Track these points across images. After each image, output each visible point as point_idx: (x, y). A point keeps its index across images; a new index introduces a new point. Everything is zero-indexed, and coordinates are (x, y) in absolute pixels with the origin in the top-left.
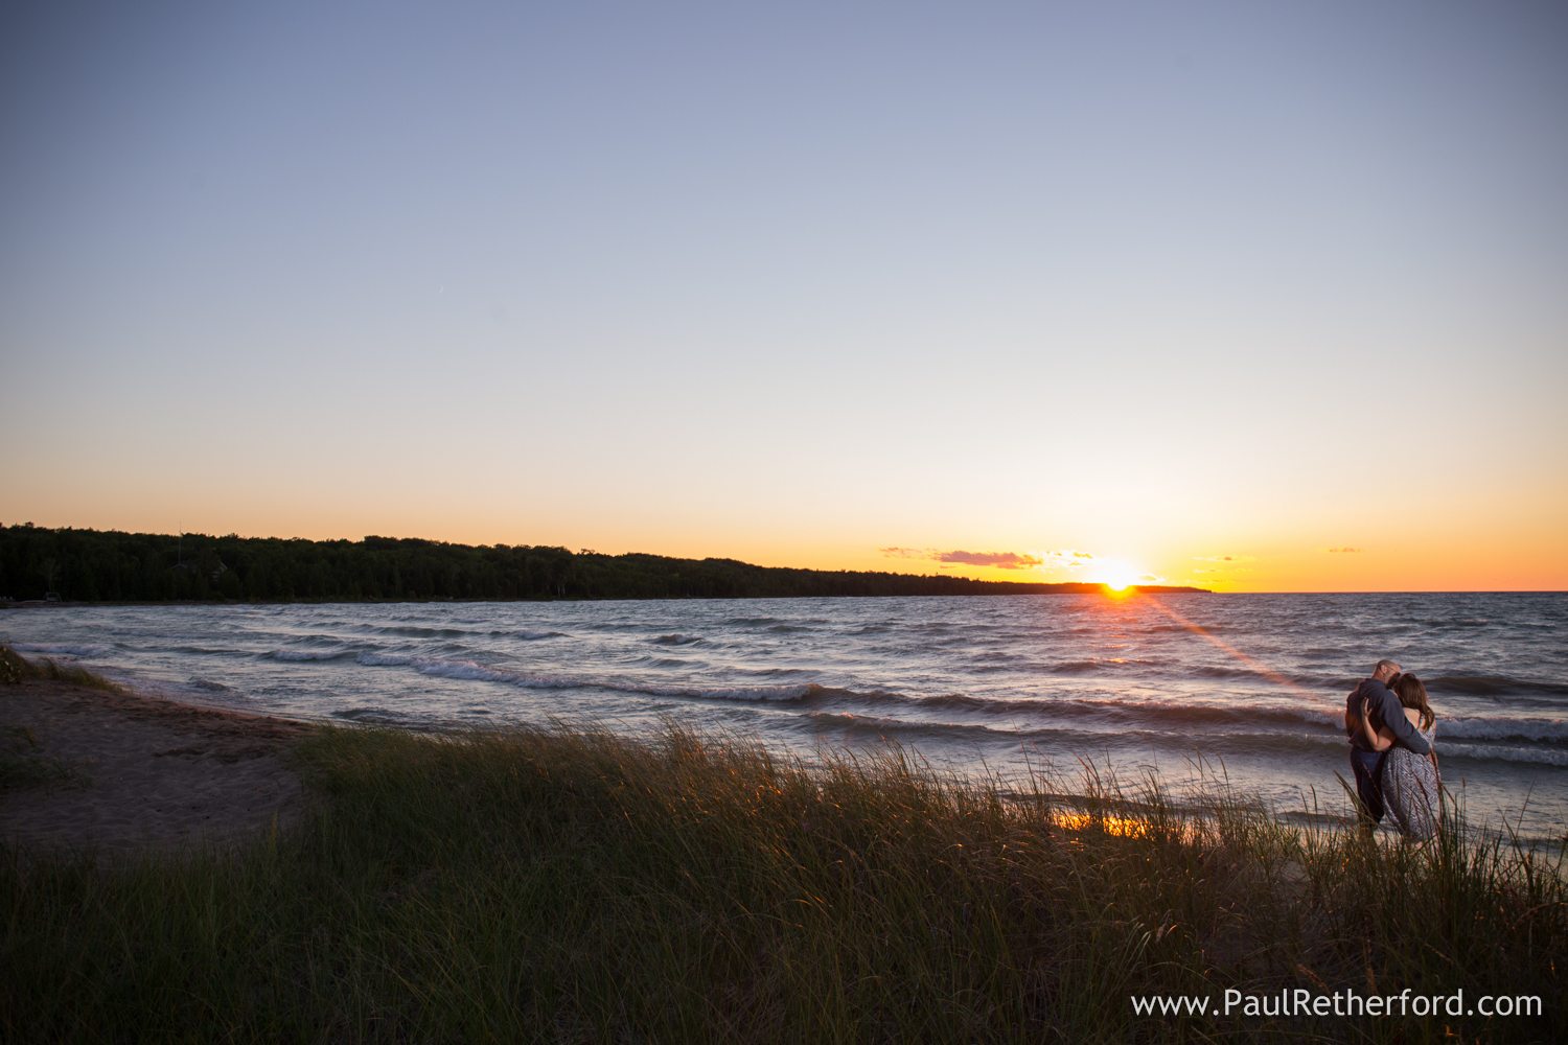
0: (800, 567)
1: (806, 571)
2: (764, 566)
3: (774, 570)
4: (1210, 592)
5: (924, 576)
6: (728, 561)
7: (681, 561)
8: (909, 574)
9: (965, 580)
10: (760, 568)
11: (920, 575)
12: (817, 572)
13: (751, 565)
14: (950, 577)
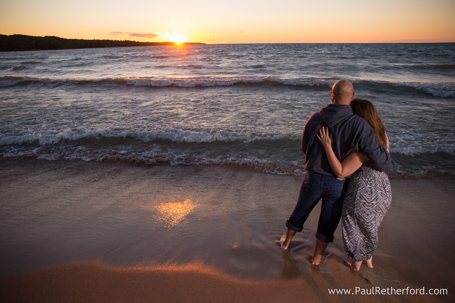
0: (80, 39)
1: (82, 40)
2: (67, 38)
3: (70, 40)
4: (205, 44)
5: (121, 41)
6: (54, 37)
7: (35, 37)
8: (117, 40)
9: (134, 42)
10: (65, 39)
11: (120, 40)
12: (86, 40)
13: (62, 38)
14: (129, 41)
